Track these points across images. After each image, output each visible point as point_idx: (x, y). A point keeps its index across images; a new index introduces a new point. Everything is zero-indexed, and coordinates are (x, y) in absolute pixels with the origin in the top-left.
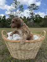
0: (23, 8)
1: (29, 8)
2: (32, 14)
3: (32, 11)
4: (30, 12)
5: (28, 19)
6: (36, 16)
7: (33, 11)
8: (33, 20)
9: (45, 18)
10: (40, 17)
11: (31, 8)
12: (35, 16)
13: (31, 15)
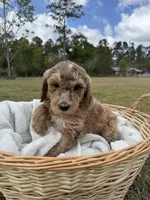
0: (30, 4)
1: (53, 7)
2: (62, 30)
3: (62, 22)
4: (56, 23)
5: (51, 48)
6: (76, 37)
7: (66, 22)
8: (67, 51)
9: (101, 47)
10: (86, 43)
11: (58, 11)
12: (71, 39)
13: (58, 35)
